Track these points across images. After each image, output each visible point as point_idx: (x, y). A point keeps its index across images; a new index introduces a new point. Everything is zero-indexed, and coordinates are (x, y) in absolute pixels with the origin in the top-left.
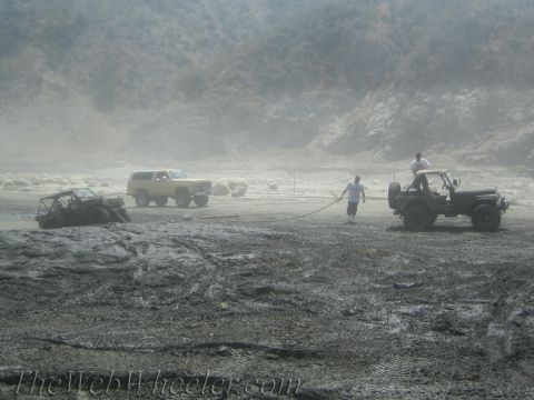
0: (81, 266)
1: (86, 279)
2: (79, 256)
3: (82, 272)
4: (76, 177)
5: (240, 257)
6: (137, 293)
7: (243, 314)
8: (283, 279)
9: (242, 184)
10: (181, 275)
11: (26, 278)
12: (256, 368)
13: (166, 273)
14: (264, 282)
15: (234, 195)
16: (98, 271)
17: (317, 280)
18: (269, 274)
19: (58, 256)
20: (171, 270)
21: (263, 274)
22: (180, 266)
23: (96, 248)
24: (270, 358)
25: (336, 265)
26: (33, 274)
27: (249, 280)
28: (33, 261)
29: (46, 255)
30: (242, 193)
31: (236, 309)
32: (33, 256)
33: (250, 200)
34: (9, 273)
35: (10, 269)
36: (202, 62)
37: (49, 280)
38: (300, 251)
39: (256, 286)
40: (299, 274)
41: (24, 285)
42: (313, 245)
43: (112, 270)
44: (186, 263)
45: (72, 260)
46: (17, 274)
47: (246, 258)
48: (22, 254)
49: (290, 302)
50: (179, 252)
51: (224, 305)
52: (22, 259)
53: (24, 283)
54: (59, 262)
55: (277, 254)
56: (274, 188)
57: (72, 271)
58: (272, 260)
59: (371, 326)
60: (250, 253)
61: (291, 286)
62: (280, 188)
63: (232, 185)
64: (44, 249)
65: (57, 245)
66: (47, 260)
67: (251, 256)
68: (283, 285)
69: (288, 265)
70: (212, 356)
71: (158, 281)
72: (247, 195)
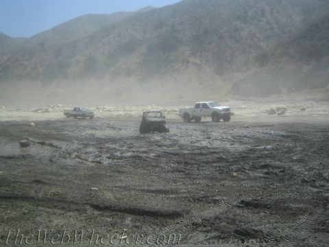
1: (176, 158)
2: (181, 147)
3: (175, 155)
5: (263, 147)
6: (195, 166)
7: (243, 180)
8: (279, 160)
9: (284, 109)
10: (224, 157)
13: (217, 156)
14: (268, 161)
16: (184, 154)
17: (299, 161)
18: (273, 157)
19: (171, 146)
20: (221, 154)
21: (269, 157)
22: (228, 152)
23: (191, 142)
25: (314, 152)
26: (152, 155)
27: (260, 160)
28: (157, 149)
30: (283, 113)
31: (242, 177)
32: (160, 146)
33: (287, 116)
34: (141, 155)
35: (143, 152)
38: (298, 144)
39: (262, 163)
40: (290, 157)
41: (144, 160)
42: (306, 141)
45: (178, 148)
46: (145, 155)
47: (266, 148)
48: (156, 145)
50: (232, 144)
51: (235, 174)
52: (153, 147)
55: (284, 146)
56: (303, 110)
57: (171, 154)
58: (277, 149)
59: (316, 190)
60: (269, 145)
61: (281, 164)
62: (307, 110)
63: (278, 109)
64: (168, 142)
65: (175, 140)
66: (165, 148)
67: (269, 147)
68: (277, 163)
69: (286, 152)
70: (209, 203)
71: (210, 160)
72: (286, 114)
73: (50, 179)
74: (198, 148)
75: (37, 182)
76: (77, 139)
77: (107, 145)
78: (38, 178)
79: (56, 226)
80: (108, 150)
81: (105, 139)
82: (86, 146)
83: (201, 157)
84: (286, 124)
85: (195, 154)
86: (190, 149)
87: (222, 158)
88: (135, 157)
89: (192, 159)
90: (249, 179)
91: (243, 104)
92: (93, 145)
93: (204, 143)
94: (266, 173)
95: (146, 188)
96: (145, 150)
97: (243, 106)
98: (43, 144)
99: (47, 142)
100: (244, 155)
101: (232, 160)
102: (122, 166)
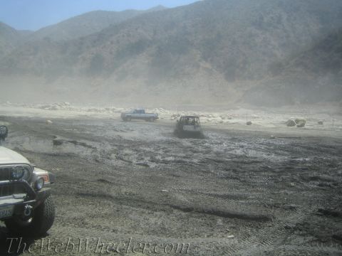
0: (219, 159)
1: (221, 165)
2: (218, 154)
3: (219, 162)
4: (216, 114)
5: (301, 159)
7: (302, 190)
8: (325, 173)
9: (303, 121)
10: (269, 167)
11: (192, 163)
12: (309, 219)
13: (261, 165)
14: (315, 174)
15: (298, 126)
16: (227, 161)
18: (318, 170)
19: (207, 153)
20: (264, 164)
21: (314, 169)
22: (269, 161)
23: (226, 150)
24: (318, 215)
26: (195, 161)
27: (306, 172)
28: (195, 154)
29: (201, 152)
30: (302, 125)
31: (299, 187)
32: (195, 152)
33: (308, 129)
34: (184, 160)
35: (184, 157)
36: (282, 55)
37: (203, 164)
39: (310, 175)
40: (335, 171)
43: (234, 162)
44: (272, 160)
45: (214, 155)
46: (188, 160)
47: (305, 160)
48: (190, 150)
49: (330, 186)
50: (269, 155)
51: (292, 184)
52: (190, 153)
53: (191, 164)
54: (207, 156)
55: (322, 159)
56: (320, 123)
57: (214, 161)
58: (319, 162)
60: (307, 157)
61: (331, 177)
62: (325, 123)
63: (297, 121)
64: (200, 149)
65: (207, 147)
66: (202, 154)
67: (307, 159)
68: (326, 176)
69: (330, 166)
70: (286, 209)
71: (257, 169)
72: (306, 127)
73: (113, 179)
74: (237, 156)
75: (102, 181)
76: (107, 140)
77: (141, 148)
78: (101, 178)
79: (156, 224)
80: (146, 153)
81: (135, 142)
82: (121, 148)
83: (246, 166)
84: (313, 137)
85: (238, 162)
86: (228, 156)
87: (267, 168)
88: (179, 162)
89: (238, 167)
90: (307, 189)
91: (254, 113)
92: (127, 147)
93: (239, 152)
94: (319, 185)
95: (213, 192)
96: (184, 155)
97: (255, 116)
98: (75, 143)
99: (78, 141)
100: (288, 166)
101: (278, 170)
102: (174, 170)
